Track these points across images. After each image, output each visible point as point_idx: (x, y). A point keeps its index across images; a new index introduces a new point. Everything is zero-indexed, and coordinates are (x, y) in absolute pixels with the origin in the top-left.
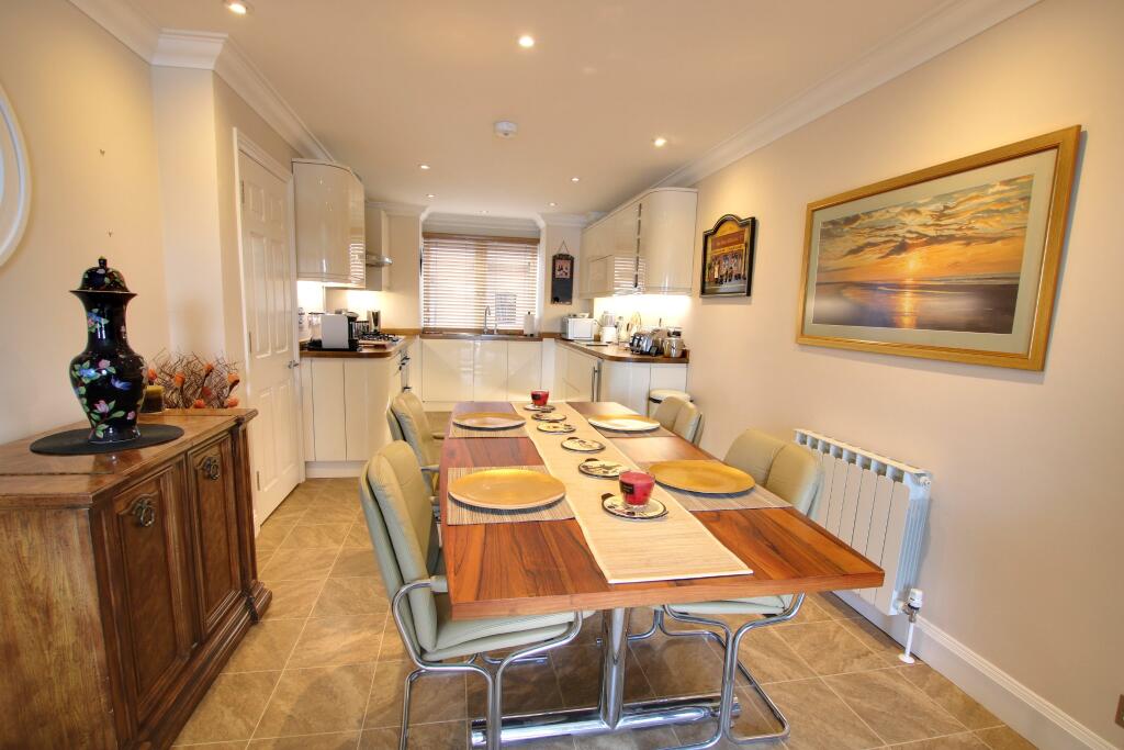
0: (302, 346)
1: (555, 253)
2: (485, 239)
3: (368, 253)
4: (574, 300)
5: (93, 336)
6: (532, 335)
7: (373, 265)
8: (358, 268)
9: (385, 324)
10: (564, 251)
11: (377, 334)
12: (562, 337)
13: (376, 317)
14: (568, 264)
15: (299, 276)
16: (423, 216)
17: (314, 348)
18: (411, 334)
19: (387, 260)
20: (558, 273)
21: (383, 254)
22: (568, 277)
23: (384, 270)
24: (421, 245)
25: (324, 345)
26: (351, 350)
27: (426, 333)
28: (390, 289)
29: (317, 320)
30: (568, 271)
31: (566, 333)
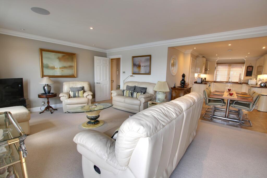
0: (194, 82)
1: (248, 66)
2: (231, 64)
3: (205, 69)
4: (253, 76)
5: (182, 79)
6: (240, 83)
7: (206, 70)
8: (203, 71)
9: (207, 80)
10: (251, 65)
11: (205, 81)
12: (247, 84)
13: (205, 79)
14: (252, 68)
15: (195, 73)
16: (217, 61)
17: (196, 82)
18: (212, 82)
19: (208, 70)
20: (248, 70)
21: (208, 69)
22: (251, 70)
23: (208, 71)
24: (216, 66)
25: (197, 82)
26: (201, 83)
27: (215, 82)
28: (208, 74)
29: (196, 79)
30: (251, 69)
31: (248, 83)
